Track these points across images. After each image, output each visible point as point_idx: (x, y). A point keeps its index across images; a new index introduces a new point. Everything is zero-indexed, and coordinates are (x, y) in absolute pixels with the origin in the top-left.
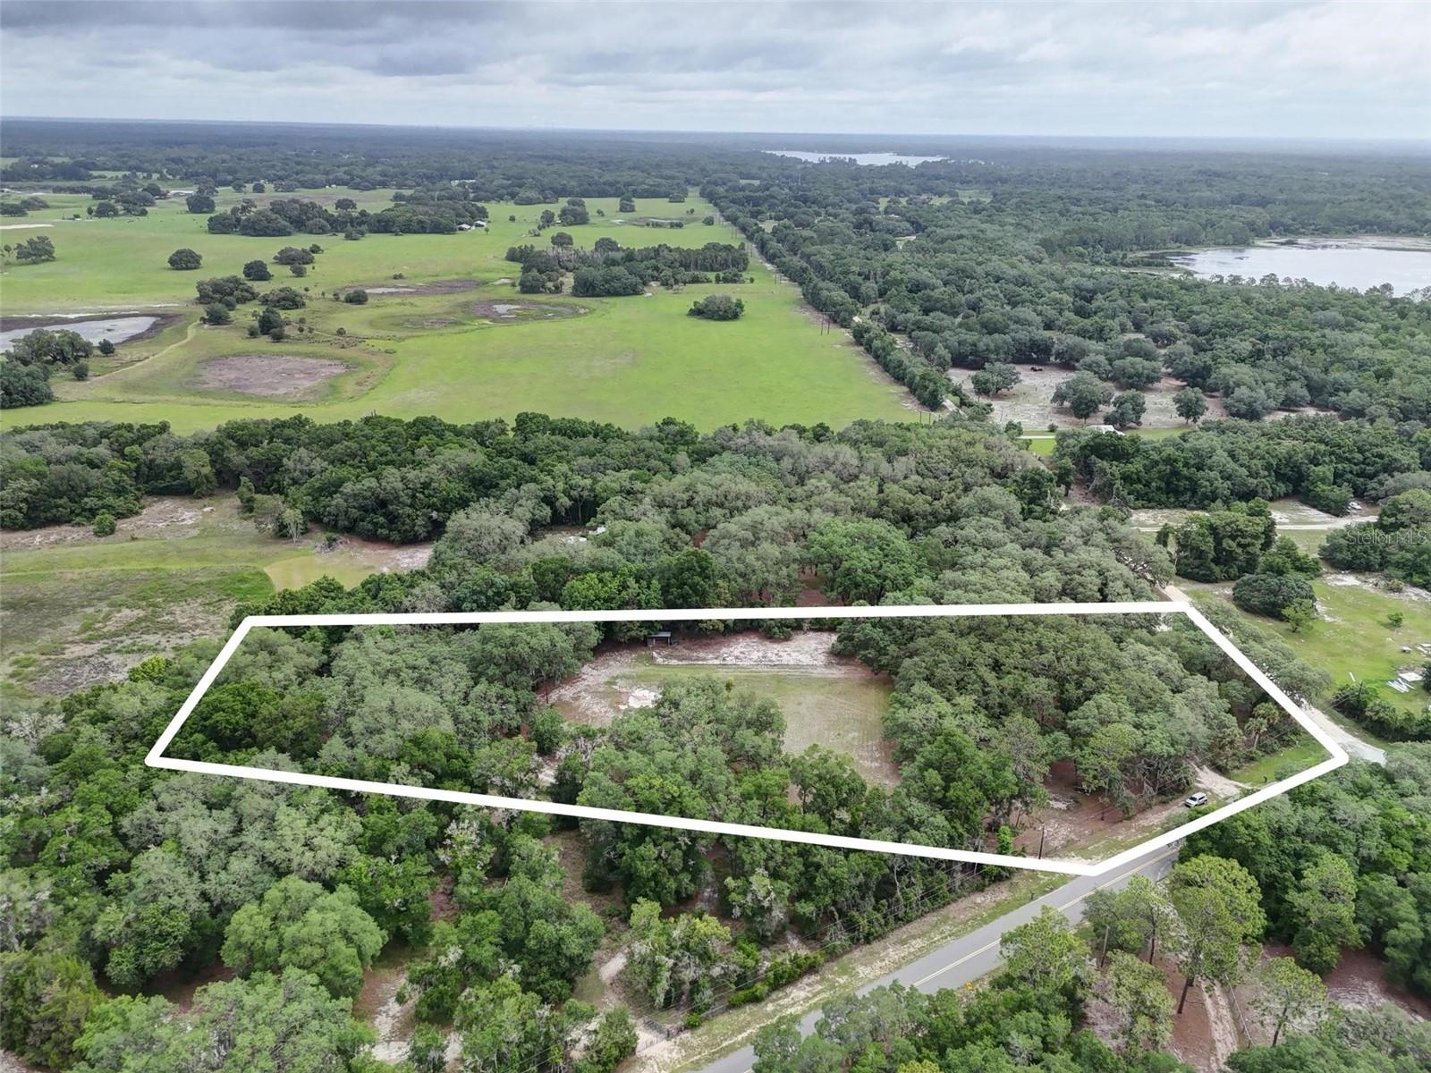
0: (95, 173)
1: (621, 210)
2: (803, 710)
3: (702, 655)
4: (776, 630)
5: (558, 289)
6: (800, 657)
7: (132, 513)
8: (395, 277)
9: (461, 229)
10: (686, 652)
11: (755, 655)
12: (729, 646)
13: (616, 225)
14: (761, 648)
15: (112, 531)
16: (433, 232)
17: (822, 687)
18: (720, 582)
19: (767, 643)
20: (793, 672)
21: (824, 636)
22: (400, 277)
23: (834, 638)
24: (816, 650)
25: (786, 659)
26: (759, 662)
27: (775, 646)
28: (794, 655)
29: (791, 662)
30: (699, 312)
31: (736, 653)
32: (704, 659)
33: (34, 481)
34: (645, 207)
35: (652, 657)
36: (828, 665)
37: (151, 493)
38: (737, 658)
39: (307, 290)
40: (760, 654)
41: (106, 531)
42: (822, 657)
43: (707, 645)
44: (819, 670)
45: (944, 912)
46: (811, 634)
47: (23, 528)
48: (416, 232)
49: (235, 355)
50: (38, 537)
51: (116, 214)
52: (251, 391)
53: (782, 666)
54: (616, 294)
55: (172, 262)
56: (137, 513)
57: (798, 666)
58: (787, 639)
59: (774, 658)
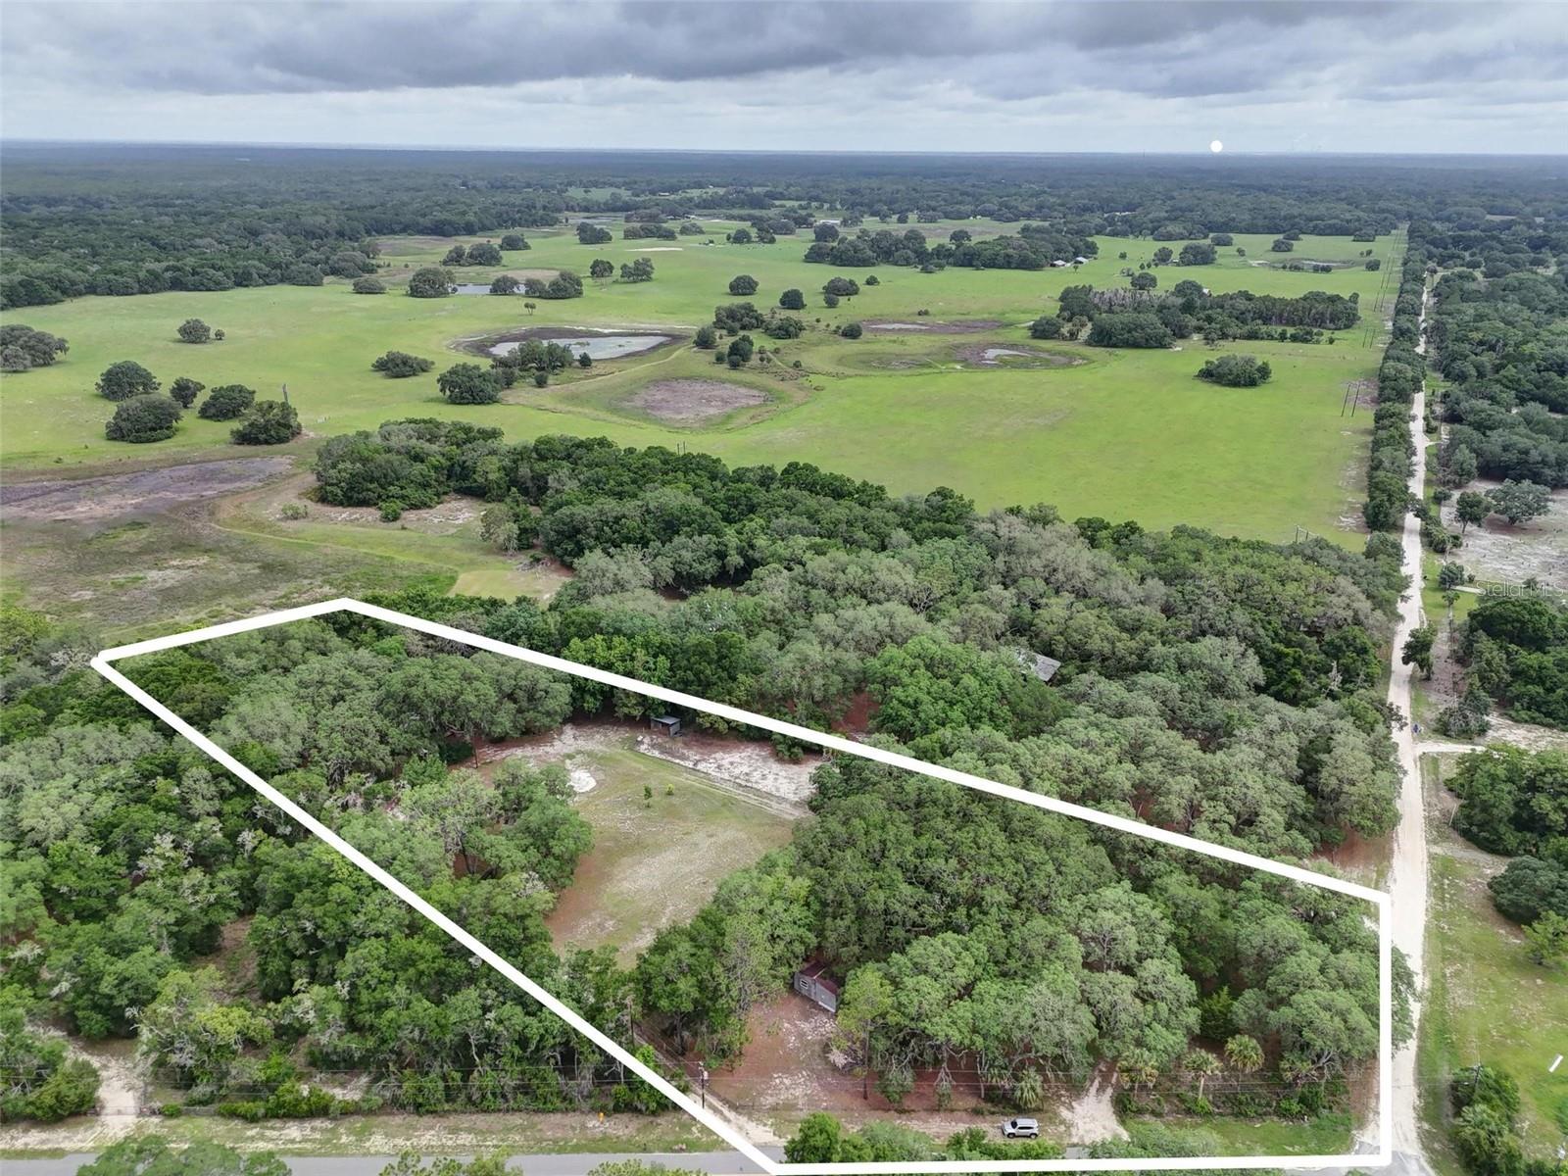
0: (777, 203)
1: (1274, 249)
5: (1073, 336)
7: (425, 505)
8: (920, 314)
9: (1053, 265)
10: (679, 746)
13: (1251, 266)
14: (757, 764)
15: (395, 519)
16: (1018, 267)
17: (761, 825)
18: (742, 676)
22: (926, 313)
25: (766, 783)
27: (776, 766)
30: (1211, 375)
31: (725, 761)
33: (358, 465)
34: (1308, 246)
37: (458, 491)
38: (720, 766)
39: (818, 321)
40: (746, 770)
41: (392, 518)
45: (537, 1118)
47: (341, 504)
48: (1000, 267)
49: (686, 379)
50: (345, 513)
51: (749, 241)
52: (658, 413)
53: (753, 790)
54: (1136, 345)
55: (732, 287)
56: (430, 507)
59: (755, 778)
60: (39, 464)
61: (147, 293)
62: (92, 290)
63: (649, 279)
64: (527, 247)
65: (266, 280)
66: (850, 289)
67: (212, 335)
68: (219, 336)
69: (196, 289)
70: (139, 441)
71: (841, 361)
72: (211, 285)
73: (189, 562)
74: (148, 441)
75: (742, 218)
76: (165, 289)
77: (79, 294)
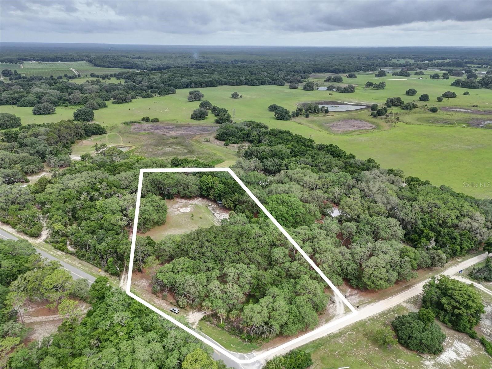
7: (237, 143)
15: (227, 145)
22: (477, 106)
39: (426, 105)
50: (218, 142)
51: (438, 78)
55: (407, 93)
60: (173, 122)
61: (238, 85)
62: (226, 84)
63: (383, 89)
64: (356, 77)
65: (270, 84)
66: (453, 96)
67: (239, 96)
68: (241, 97)
69: (250, 85)
70: (196, 120)
71: (418, 120)
72: (254, 84)
73: (176, 147)
74: (198, 120)
75: (446, 70)
76: (243, 85)
77: (223, 85)
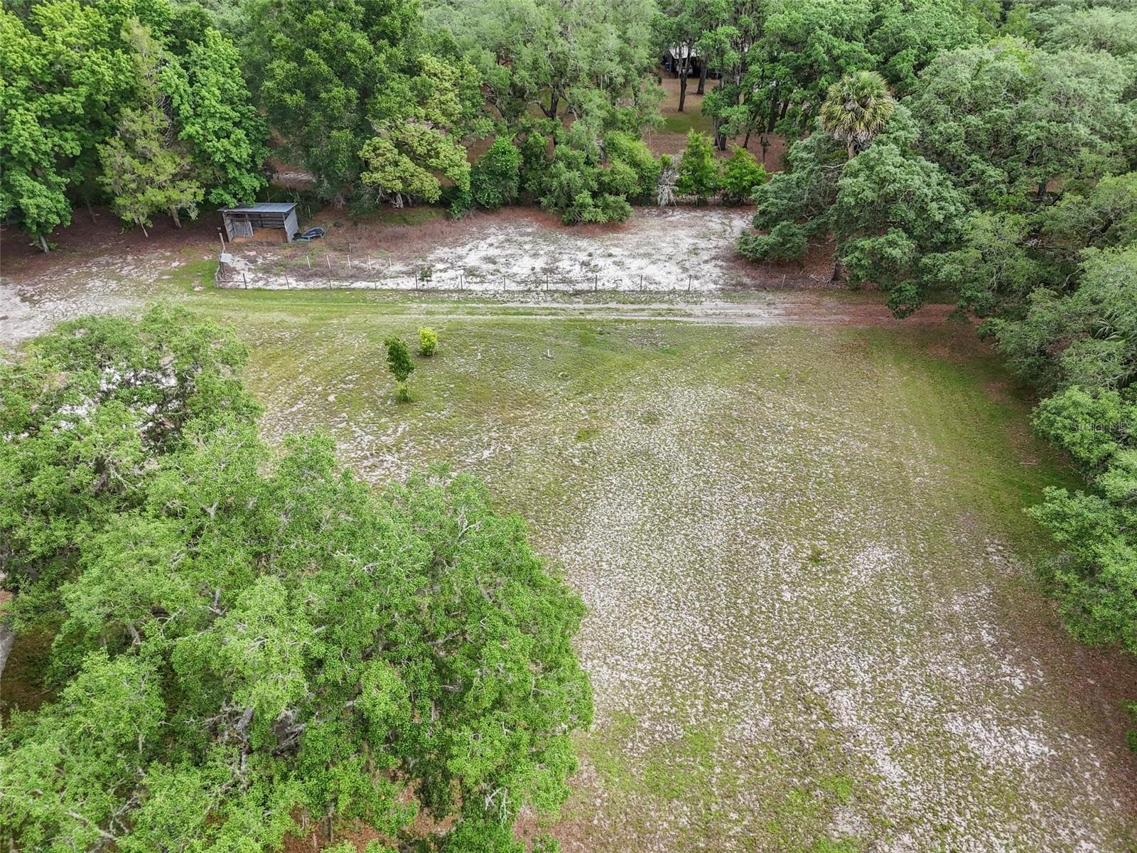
2: (663, 440)
3: (371, 263)
4: (585, 197)
6: (651, 270)
10: (330, 257)
11: (524, 266)
12: (455, 244)
14: (545, 248)
17: (727, 356)
18: (431, 61)
19: (563, 237)
20: (628, 311)
21: (714, 220)
23: (740, 223)
24: (695, 251)
25: (609, 275)
26: (531, 285)
27: (583, 243)
28: (635, 264)
29: (626, 285)
31: (472, 260)
32: (376, 275)
35: (225, 270)
36: (731, 292)
38: (471, 272)
40: (540, 264)
42: (712, 270)
43: (396, 239)
44: (708, 305)
46: (678, 216)
53: (597, 295)
57: (644, 295)
58: (614, 225)
59: (577, 272)
